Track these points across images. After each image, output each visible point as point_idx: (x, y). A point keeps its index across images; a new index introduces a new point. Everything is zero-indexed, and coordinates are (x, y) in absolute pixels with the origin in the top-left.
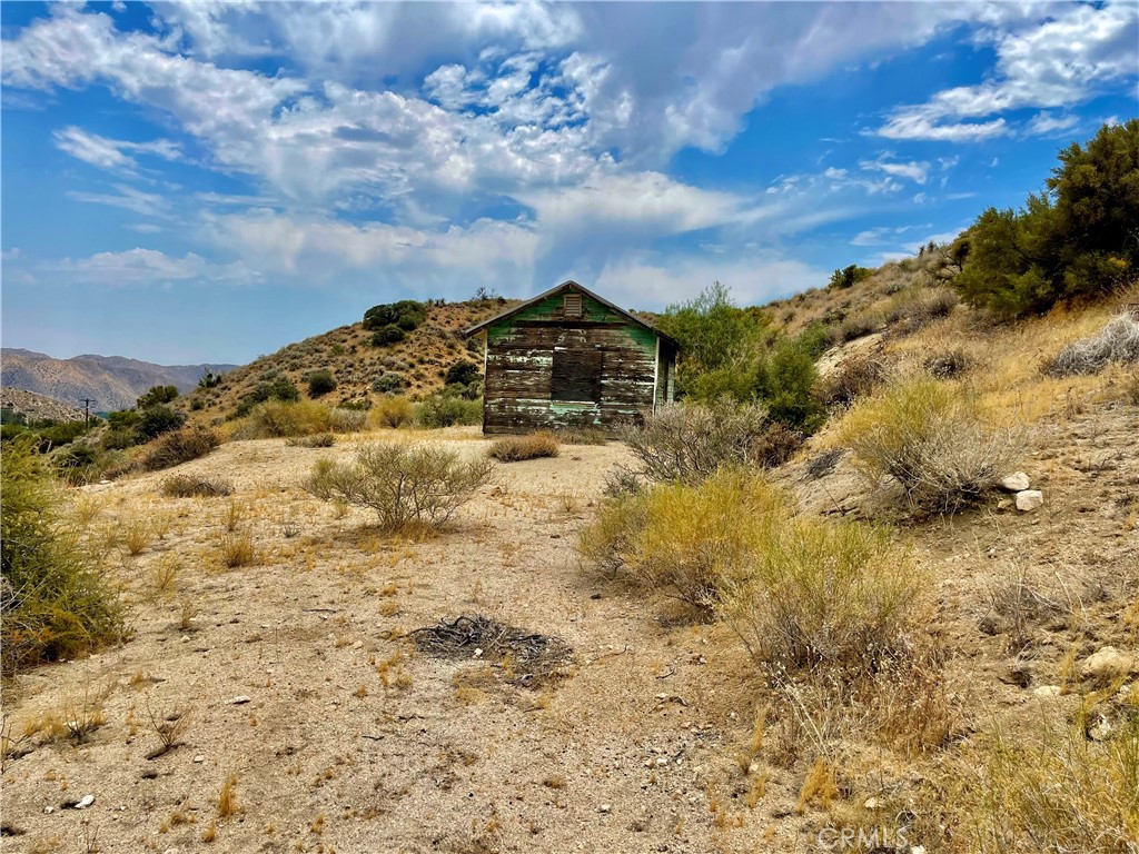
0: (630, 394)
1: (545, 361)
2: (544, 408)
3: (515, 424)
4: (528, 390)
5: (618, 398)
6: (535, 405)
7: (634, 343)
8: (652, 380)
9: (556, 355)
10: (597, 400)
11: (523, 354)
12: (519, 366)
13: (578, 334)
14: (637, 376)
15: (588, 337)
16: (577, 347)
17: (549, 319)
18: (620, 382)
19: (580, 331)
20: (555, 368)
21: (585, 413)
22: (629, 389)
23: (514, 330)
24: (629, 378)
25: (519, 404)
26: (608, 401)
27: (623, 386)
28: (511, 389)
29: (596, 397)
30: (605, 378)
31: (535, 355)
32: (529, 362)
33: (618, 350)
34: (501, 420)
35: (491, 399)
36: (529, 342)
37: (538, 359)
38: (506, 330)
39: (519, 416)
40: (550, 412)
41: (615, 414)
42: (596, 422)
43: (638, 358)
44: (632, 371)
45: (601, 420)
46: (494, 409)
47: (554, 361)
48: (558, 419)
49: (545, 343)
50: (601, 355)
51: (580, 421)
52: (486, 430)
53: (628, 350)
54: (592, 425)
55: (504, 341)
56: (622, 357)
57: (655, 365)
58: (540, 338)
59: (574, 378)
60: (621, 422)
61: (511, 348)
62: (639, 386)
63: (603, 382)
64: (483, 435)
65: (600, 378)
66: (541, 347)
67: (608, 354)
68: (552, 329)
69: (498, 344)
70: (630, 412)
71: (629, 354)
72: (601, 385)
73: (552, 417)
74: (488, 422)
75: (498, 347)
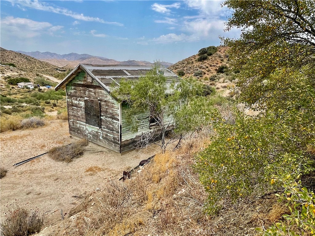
0: (111, 126)
1: (82, 104)
2: (85, 127)
3: (78, 133)
4: (79, 117)
5: (108, 128)
6: (82, 125)
7: (111, 98)
8: (118, 120)
9: (85, 101)
10: (101, 127)
11: (76, 100)
12: (76, 106)
13: (91, 91)
14: (113, 118)
15: (95, 93)
16: (91, 99)
17: (82, 83)
18: (108, 119)
19: (92, 89)
20: (86, 108)
21: (97, 132)
22: (110, 124)
23: (73, 87)
24: (110, 117)
25: (77, 123)
26: (104, 128)
27: (109, 121)
28: (75, 116)
29: (100, 126)
31: (80, 100)
32: (79, 103)
33: (105, 101)
34: (74, 129)
35: (70, 119)
36: (78, 94)
37: (81, 102)
38: (71, 88)
39: (79, 129)
40: (86, 129)
41: (107, 135)
42: (101, 138)
43: (113, 107)
44: (111, 114)
45: (102, 137)
46: (71, 124)
47: (85, 104)
48: (89, 133)
49: (82, 95)
50: (100, 103)
51: (96, 136)
52: (70, 133)
53: (109, 102)
54: (100, 140)
55: (71, 93)
56: (107, 105)
57: (119, 112)
58: (81, 93)
59: (92, 114)
60: (109, 140)
61: (73, 96)
62: (114, 122)
63: (102, 117)
64: (70, 135)
65: (101, 115)
66: (81, 97)
67: (103, 103)
68: (84, 88)
69: (69, 94)
70: (112, 136)
71: (109, 104)
72: (101, 119)
73: (87, 132)
74: (70, 130)
75: (70, 95)
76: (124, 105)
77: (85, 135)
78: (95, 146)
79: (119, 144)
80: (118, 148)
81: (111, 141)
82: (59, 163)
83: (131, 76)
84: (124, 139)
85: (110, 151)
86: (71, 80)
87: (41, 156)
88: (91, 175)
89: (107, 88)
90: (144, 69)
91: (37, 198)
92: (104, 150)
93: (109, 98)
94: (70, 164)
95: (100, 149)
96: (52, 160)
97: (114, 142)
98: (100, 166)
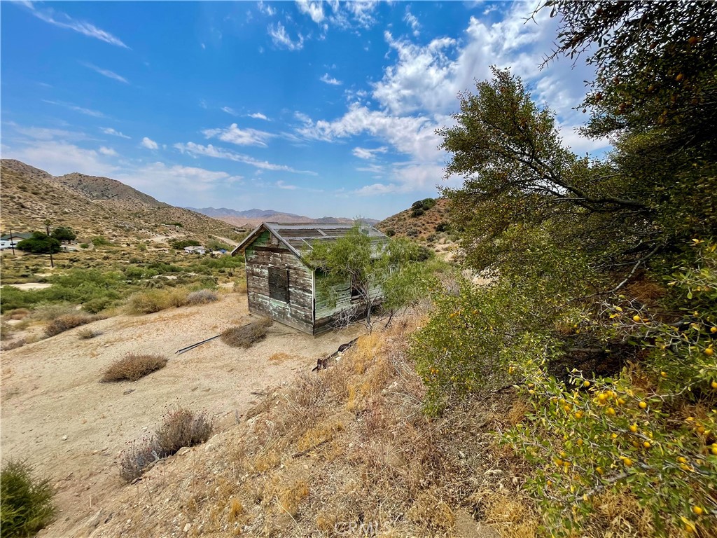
0: (302, 300)
1: (266, 272)
2: (268, 302)
3: (259, 309)
4: (261, 289)
5: (297, 302)
6: (265, 299)
7: (302, 265)
8: (311, 292)
9: (270, 269)
10: (288, 303)
11: (258, 267)
12: (257, 275)
13: (276, 256)
14: (305, 289)
15: (282, 259)
16: (278, 265)
17: (266, 246)
18: (297, 291)
19: (278, 254)
20: (270, 278)
21: (284, 309)
22: (301, 297)
23: (254, 252)
24: (300, 289)
25: (259, 297)
26: (293, 303)
27: (299, 294)
28: (255, 288)
29: (287, 300)
30: (291, 287)
31: (262, 268)
32: (261, 272)
33: (295, 269)
34: (254, 305)
35: (250, 292)
36: (260, 260)
37: (263, 270)
38: (251, 252)
39: (260, 305)
40: (270, 304)
41: (296, 312)
42: (289, 316)
43: (304, 276)
44: (302, 284)
45: (291, 314)
46: (251, 298)
47: (269, 273)
48: (274, 310)
49: (266, 261)
50: (288, 272)
51: (282, 313)
52: (250, 310)
53: (299, 269)
54: (287, 318)
55: (251, 259)
56: (297, 274)
57: (312, 282)
58: (264, 258)
59: (278, 285)
60: (299, 319)
61: (254, 263)
62: (306, 295)
63: (290, 289)
64: (249, 313)
65: (289, 287)
66: (264, 264)
67: (291, 271)
68: (267, 252)
69: (249, 260)
70: (303, 313)
71: (300, 272)
72: (289, 291)
73: (271, 308)
74: (250, 306)
75: (249, 262)
76: (319, 273)
77: (269, 312)
78: (281, 327)
79: (312, 323)
80: (310, 328)
81: (302, 320)
82: (234, 349)
83: (327, 237)
84: (318, 317)
85: (300, 332)
86: (252, 243)
87: (212, 340)
88: (276, 364)
89: (297, 251)
90: (344, 227)
91: (205, 396)
92: (293, 331)
93: (300, 265)
94: (249, 351)
95: (287, 330)
96: (226, 345)
97: (306, 322)
98: (288, 353)
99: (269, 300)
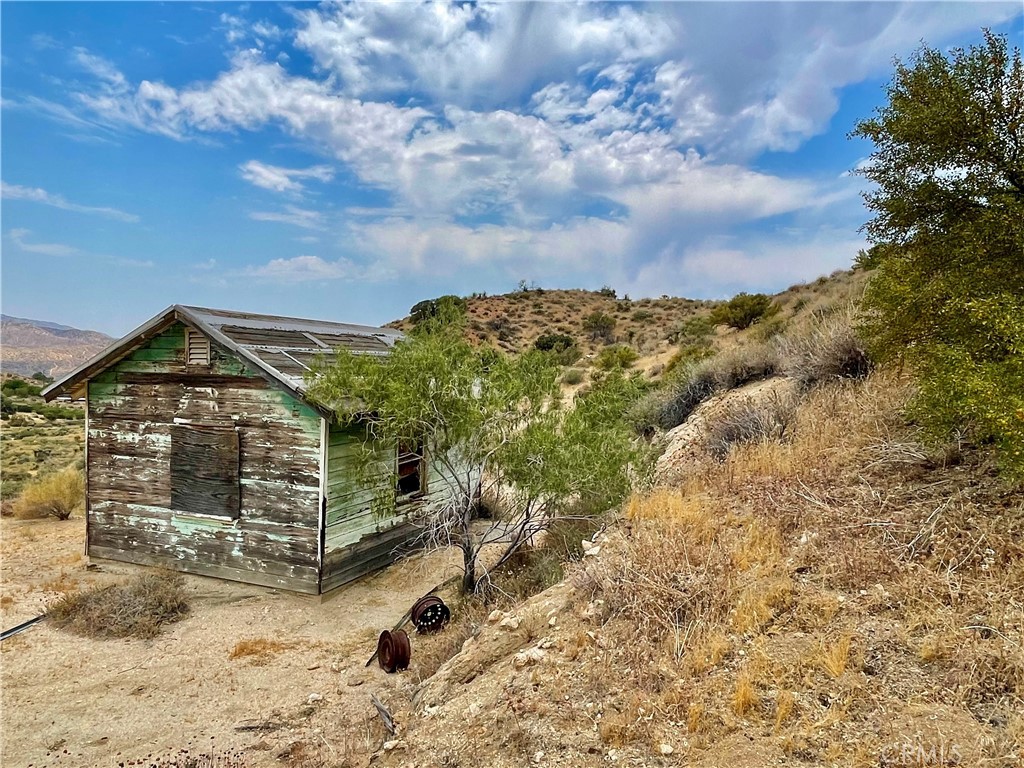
0: (284, 506)
1: (162, 441)
2: (164, 522)
3: (128, 548)
4: (141, 489)
5: (268, 513)
6: (152, 515)
7: (288, 413)
8: (316, 482)
9: (177, 433)
10: (237, 516)
11: (133, 429)
12: (130, 450)
13: (205, 396)
14: (294, 475)
15: (220, 402)
16: (206, 420)
17: (166, 370)
18: (270, 484)
19: (209, 390)
20: (176, 455)
21: (220, 536)
22: (281, 498)
23: (121, 388)
24: (281, 477)
25: (130, 513)
26: (253, 516)
27: (274, 491)
28: (120, 487)
29: (234, 509)
30: (248, 476)
31: (148, 430)
32: (143, 442)
33: (264, 425)
34: (109, 537)
35: (96, 501)
36: (140, 410)
37: (153, 437)
38: (110, 389)
39: (133, 534)
40: (172, 530)
41: (264, 540)
42: (236, 553)
43: (295, 441)
44: (284, 464)
45: (243, 549)
46: (99, 518)
47: (174, 442)
48: (185, 543)
49: (161, 410)
50: (240, 434)
51: (214, 551)
52: (89, 553)
53: (279, 426)
54: (231, 561)
55: (109, 407)
56: (269, 438)
57: (320, 455)
58: (156, 404)
59: (200, 474)
60: (273, 557)
61: (118, 418)
62: (297, 492)
63: (244, 481)
64: (86, 560)
65: (241, 474)
66: (156, 418)
67: (251, 433)
68: (171, 388)
69: (100, 410)
70: (285, 539)
71: (280, 433)
72: (242, 487)
73: (174, 539)
74: (91, 540)
75: (102, 416)
76: (343, 431)
77: (164, 552)
78: (214, 586)
79: (314, 564)
80: (309, 577)
81: (283, 558)
83: (330, 351)
84: (330, 547)
85: (277, 592)
86: (117, 364)
89: (284, 377)
92: (252, 591)
93: (282, 414)
95: (237, 591)
97: (293, 561)
99: (168, 518)
